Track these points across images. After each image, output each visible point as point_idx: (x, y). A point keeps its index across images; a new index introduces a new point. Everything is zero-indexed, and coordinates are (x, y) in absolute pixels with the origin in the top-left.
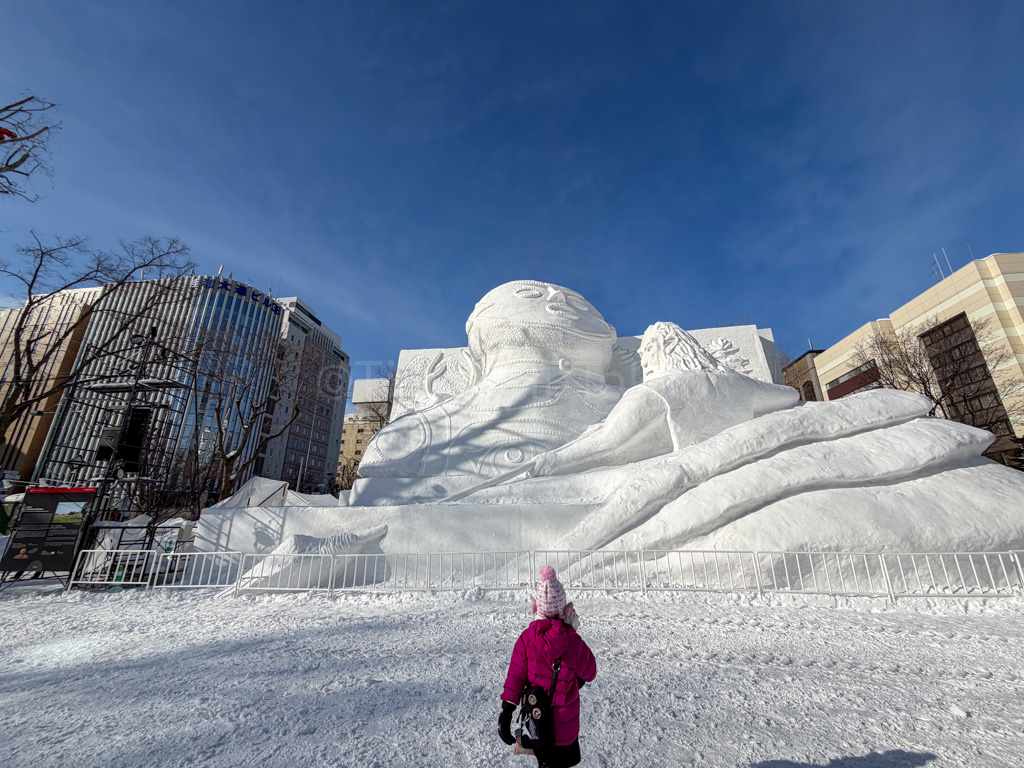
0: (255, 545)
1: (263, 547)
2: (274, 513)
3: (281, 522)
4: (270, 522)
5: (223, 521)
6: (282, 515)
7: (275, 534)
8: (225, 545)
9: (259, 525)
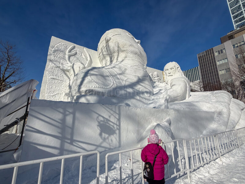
0: (101, 135)
1: (107, 136)
2: (112, 110)
3: (117, 117)
4: (110, 117)
5: (65, 115)
6: (118, 112)
7: (115, 126)
8: (69, 137)
9: (102, 119)
